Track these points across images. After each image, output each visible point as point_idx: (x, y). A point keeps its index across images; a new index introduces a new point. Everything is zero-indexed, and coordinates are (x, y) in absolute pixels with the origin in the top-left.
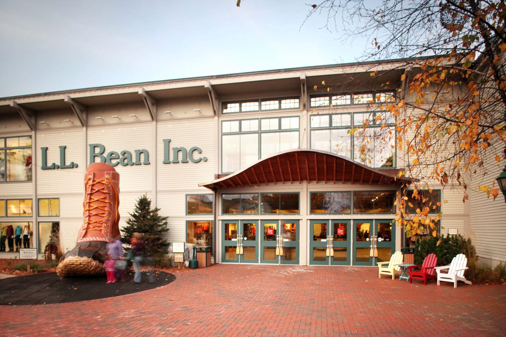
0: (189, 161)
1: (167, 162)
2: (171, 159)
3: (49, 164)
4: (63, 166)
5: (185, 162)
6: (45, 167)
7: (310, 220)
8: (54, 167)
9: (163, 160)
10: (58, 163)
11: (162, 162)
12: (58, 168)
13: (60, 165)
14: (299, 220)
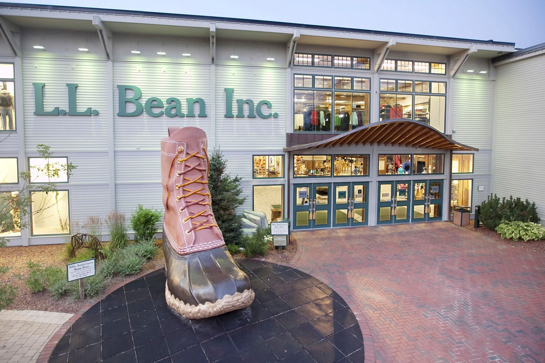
0: (257, 116)
1: (229, 115)
2: (235, 112)
3: (49, 107)
4: (73, 112)
5: (251, 116)
6: (40, 112)
7: (378, 181)
8: (57, 112)
9: (225, 113)
10: (65, 107)
11: (224, 116)
12: (65, 114)
13: (67, 111)
14: (369, 182)
